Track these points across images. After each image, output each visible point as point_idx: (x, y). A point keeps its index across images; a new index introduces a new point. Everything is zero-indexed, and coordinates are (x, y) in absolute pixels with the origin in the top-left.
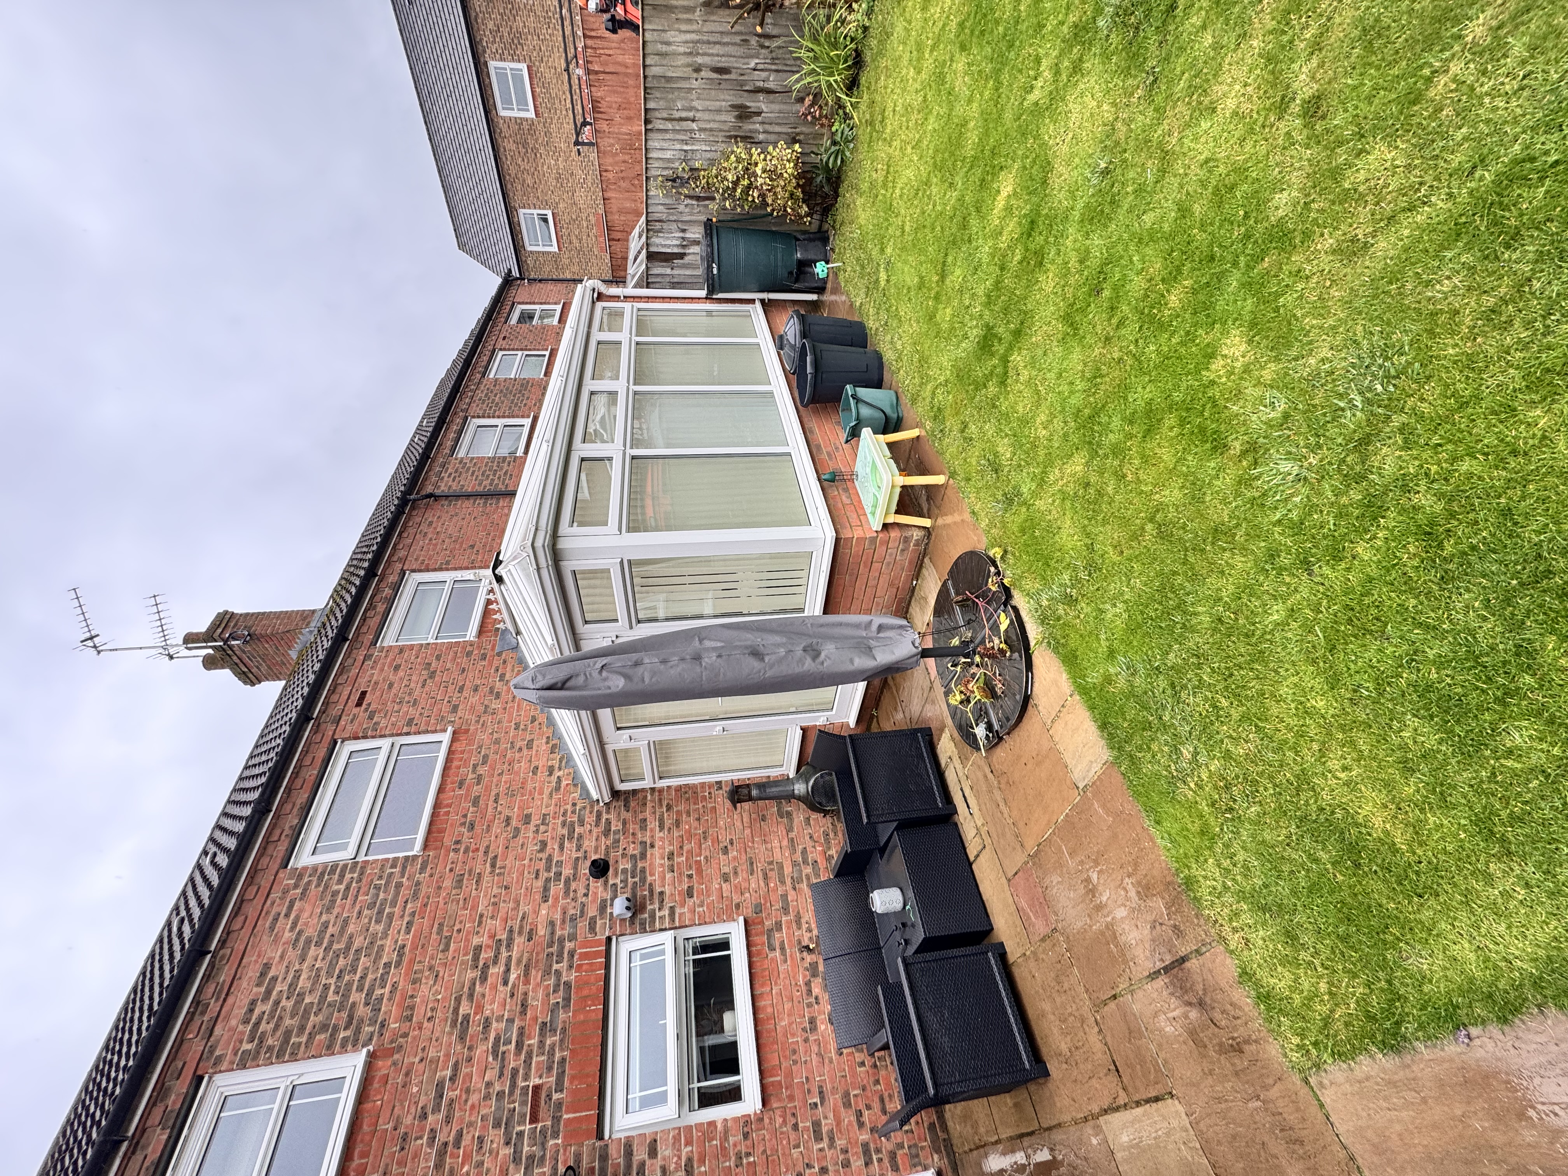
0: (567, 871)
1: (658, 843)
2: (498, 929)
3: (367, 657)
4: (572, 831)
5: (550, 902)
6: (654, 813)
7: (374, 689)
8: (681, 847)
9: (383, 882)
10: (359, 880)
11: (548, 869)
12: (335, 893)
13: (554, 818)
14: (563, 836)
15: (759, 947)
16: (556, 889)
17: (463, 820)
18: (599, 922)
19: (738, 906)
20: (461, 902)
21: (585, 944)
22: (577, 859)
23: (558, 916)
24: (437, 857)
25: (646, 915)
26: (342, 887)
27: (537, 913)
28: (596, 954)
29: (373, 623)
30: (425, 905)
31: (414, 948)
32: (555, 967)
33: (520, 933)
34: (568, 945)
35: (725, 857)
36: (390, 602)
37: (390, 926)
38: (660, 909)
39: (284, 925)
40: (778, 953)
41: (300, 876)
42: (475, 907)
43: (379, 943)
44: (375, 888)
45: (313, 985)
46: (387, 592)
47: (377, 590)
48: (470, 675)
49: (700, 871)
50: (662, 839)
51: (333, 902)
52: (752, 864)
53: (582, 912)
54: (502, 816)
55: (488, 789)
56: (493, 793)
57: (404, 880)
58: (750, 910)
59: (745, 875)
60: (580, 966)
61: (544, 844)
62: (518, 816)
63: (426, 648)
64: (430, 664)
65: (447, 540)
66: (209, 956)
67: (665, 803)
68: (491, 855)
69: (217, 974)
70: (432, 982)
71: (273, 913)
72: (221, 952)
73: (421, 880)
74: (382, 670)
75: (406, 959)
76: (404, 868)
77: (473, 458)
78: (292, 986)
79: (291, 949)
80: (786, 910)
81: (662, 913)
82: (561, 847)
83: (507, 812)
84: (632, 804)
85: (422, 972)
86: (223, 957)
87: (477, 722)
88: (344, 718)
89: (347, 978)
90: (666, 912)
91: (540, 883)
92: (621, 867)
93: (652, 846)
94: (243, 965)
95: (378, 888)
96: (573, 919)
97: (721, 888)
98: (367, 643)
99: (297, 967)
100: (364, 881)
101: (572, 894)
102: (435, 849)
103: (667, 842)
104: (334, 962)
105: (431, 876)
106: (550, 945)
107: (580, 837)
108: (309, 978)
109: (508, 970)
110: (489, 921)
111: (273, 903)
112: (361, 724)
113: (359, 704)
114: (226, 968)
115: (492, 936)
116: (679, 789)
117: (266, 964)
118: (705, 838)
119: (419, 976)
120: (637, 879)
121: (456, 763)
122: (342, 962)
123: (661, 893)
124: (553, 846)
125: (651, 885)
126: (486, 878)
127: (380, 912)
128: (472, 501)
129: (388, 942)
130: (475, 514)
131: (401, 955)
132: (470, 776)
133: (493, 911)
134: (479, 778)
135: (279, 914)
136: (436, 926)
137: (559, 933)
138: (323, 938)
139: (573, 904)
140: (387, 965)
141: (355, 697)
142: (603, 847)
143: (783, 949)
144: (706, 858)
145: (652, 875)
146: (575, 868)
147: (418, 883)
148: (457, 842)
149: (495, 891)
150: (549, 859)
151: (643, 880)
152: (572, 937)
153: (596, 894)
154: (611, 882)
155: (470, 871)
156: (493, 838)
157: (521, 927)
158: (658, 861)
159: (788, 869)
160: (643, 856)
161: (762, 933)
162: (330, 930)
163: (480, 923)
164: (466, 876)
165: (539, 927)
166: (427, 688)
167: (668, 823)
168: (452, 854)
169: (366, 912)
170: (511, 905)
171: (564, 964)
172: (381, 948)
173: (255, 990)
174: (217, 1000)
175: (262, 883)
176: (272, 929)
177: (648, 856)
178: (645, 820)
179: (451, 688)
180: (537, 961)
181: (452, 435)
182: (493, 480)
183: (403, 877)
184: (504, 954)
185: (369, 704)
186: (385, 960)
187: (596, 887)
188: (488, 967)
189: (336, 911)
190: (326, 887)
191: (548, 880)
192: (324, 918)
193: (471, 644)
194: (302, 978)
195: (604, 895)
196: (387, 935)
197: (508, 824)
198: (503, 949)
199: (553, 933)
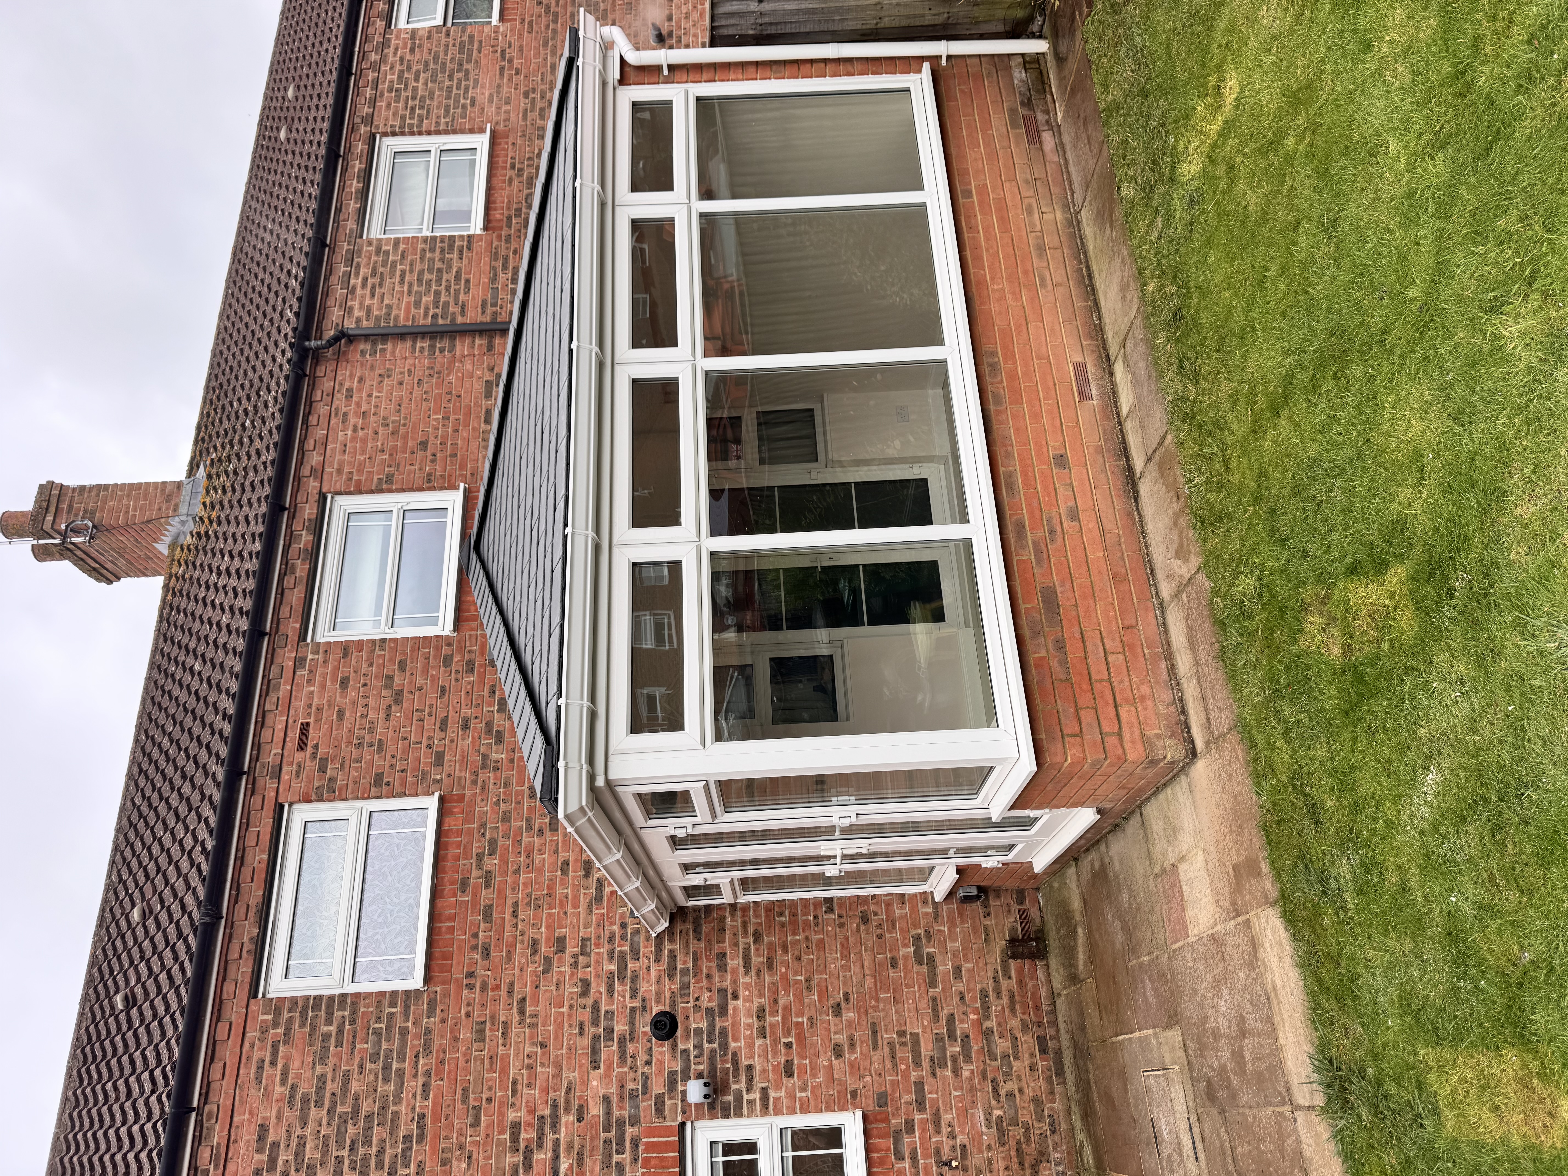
0: (621, 1027)
1: (743, 993)
2: (538, 1102)
3: (299, 662)
4: (623, 967)
5: (602, 1070)
6: (736, 944)
7: (318, 720)
8: (776, 1001)
9: (383, 1026)
10: (353, 1022)
11: (595, 1023)
12: (326, 1037)
13: (597, 945)
14: (612, 973)
15: (883, 1154)
16: (608, 1051)
17: (473, 942)
18: (668, 1103)
19: (854, 1094)
20: (486, 1062)
21: (652, 1131)
22: (633, 1010)
23: (613, 1090)
24: (446, 994)
25: (730, 1098)
26: (333, 1029)
27: (585, 1083)
28: (666, 1146)
29: (295, 597)
30: (442, 1062)
31: (436, 1119)
32: (616, 1158)
33: (567, 1110)
34: (630, 1131)
35: (837, 1020)
36: (313, 555)
37: (402, 1087)
38: (748, 1091)
39: (271, 1073)
40: (907, 1164)
41: (278, 1012)
42: (505, 1070)
43: (392, 1108)
44: (374, 1033)
45: (323, 1156)
46: (306, 538)
47: (291, 537)
48: (454, 699)
49: (801, 1039)
50: (747, 986)
51: (325, 1048)
52: (875, 1033)
53: (645, 1086)
54: (526, 938)
55: (502, 894)
56: (509, 902)
57: (410, 1024)
58: (871, 1102)
59: (865, 1049)
60: (647, 1160)
61: (586, 985)
62: (548, 939)
63: (382, 648)
64: (390, 678)
65: (381, 430)
66: (194, 1114)
67: (751, 930)
68: (517, 996)
69: (208, 1134)
70: (464, 1165)
71: (255, 1059)
72: (207, 1108)
73: (431, 1026)
74: (323, 686)
75: (429, 1133)
76: (407, 1007)
77: (397, 242)
78: (299, 1154)
79: (287, 1109)
80: (920, 1104)
81: (751, 1096)
82: (611, 990)
83: (532, 933)
84: (705, 928)
85: (450, 1150)
86: (210, 1114)
87: (474, 782)
88: (285, 769)
89: (361, 1151)
90: (756, 1095)
91: (586, 1041)
92: (694, 1026)
93: (735, 997)
94: (234, 1125)
95: (377, 1033)
96: (633, 1096)
97: (831, 1065)
98: (293, 636)
99: (299, 1132)
100: (359, 1022)
101: (629, 1060)
102: (443, 983)
103: (755, 992)
104: (343, 1129)
105: (443, 1021)
106: (607, 1129)
107: (635, 978)
108: (317, 1147)
109: (556, 1158)
110: (525, 1091)
111: (252, 1045)
112: (310, 781)
113: (302, 746)
114: (217, 1127)
115: (532, 1111)
116: (771, 907)
117: (262, 1126)
118: (809, 989)
119: (449, 1155)
120: (715, 1045)
121: (453, 851)
122: (351, 1130)
123: (750, 1068)
124: (599, 988)
125: (735, 1054)
126: (514, 1030)
127: (387, 1067)
128: (409, 343)
129: (403, 1108)
130: (418, 373)
131: (421, 1127)
132: (475, 873)
133: (529, 1077)
134: (488, 876)
135: (263, 1061)
136: (459, 1091)
137: (616, 1113)
138: (323, 1097)
139: (632, 1074)
140: (407, 1138)
141: (294, 734)
142: (668, 994)
143: (914, 1158)
144: (810, 1019)
145: (736, 1039)
146: (632, 1023)
147: (428, 1031)
148: (471, 975)
149: (529, 1049)
150: (596, 1007)
151: (724, 1046)
152: (635, 1121)
153: (661, 1062)
154: (681, 1046)
155: (493, 1018)
156: (516, 971)
157: (567, 1102)
158: (743, 1020)
159: (926, 1048)
160: (723, 1010)
161: (886, 1135)
162: (330, 1087)
163: (514, 1092)
164: (488, 1025)
165: (591, 1103)
166: (393, 723)
167: (755, 960)
168: (465, 992)
169: (369, 1066)
170: (551, 1070)
171: (626, 1157)
172: (396, 1115)
173: (257, 1157)
174: (216, 1167)
175: (233, 1018)
176: (259, 1079)
177: (730, 1012)
178: (724, 955)
179: (428, 723)
180: (592, 1149)
181: (355, 185)
182: (437, 294)
183: (407, 1020)
184: (550, 1137)
185: (316, 747)
186: (402, 1132)
187: (661, 1053)
188: (531, 1151)
189: (331, 1062)
190: (313, 1028)
191: (596, 1038)
192: (319, 1069)
193: (448, 641)
194: (308, 1146)
195: (673, 1063)
196: (400, 1099)
197: (535, 952)
198: (548, 1129)
199: (608, 1113)
